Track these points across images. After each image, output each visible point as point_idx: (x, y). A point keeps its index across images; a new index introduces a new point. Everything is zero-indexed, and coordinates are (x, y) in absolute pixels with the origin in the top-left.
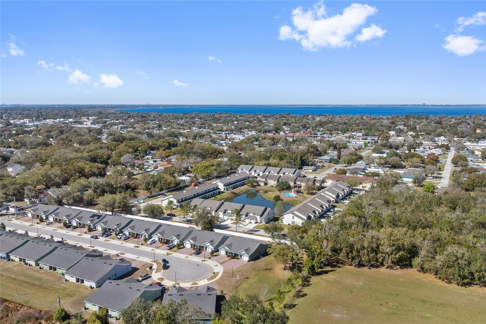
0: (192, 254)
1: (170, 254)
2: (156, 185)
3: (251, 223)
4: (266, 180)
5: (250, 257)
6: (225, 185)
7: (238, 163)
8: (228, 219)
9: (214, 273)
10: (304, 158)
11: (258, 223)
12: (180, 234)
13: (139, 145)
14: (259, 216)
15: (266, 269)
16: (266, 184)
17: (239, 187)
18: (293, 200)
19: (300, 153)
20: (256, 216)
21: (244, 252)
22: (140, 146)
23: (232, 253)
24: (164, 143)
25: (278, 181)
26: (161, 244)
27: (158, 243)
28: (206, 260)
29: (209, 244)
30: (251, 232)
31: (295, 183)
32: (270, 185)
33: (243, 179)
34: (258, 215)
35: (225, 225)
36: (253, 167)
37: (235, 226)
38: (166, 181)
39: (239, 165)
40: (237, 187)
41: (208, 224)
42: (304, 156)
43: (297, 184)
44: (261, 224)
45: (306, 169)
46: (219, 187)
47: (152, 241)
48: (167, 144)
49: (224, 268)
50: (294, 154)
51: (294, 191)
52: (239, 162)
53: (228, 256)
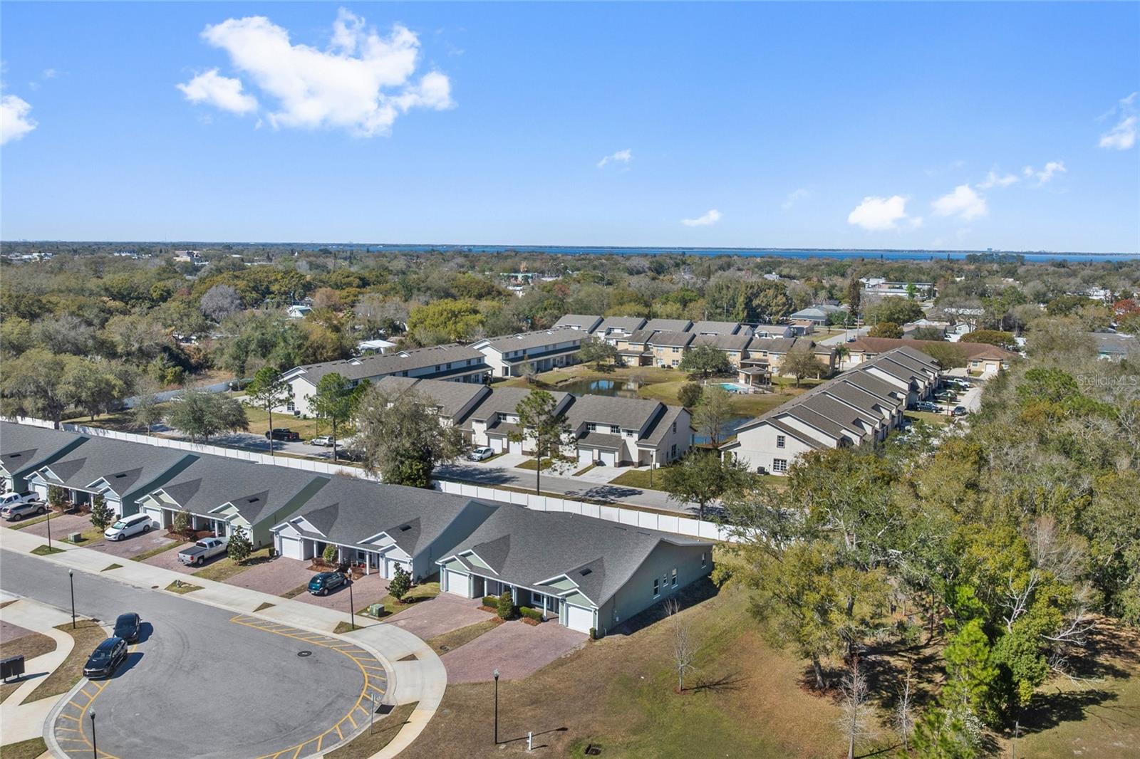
0: (300, 591)
1: (190, 589)
2: (270, 352)
3: (600, 463)
4: (647, 348)
5: (603, 612)
6: (507, 357)
7: (556, 312)
8: (506, 451)
9: (384, 709)
10: (756, 302)
11: (631, 463)
12: (266, 494)
13: (273, 278)
14: (636, 436)
15: (702, 687)
16: (646, 361)
17: (556, 369)
18: (749, 402)
19: (744, 289)
20: (624, 435)
21: (570, 585)
22: (276, 280)
23: (508, 588)
24: (348, 277)
25: (687, 347)
26: (171, 542)
27: (159, 538)
28: (358, 621)
29: (388, 541)
30: (604, 496)
31: (745, 356)
32: (659, 365)
33: (571, 345)
34: (630, 433)
35: (491, 470)
36: (603, 320)
37: (533, 475)
38: (306, 338)
39: (557, 318)
40: (552, 370)
41: (413, 458)
42: (756, 295)
43: (754, 360)
44: (644, 469)
45: (763, 332)
46: (487, 361)
47: (130, 524)
48: (357, 280)
49: (451, 673)
50: (724, 291)
51: (748, 376)
52: (559, 309)
53: (488, 604)
